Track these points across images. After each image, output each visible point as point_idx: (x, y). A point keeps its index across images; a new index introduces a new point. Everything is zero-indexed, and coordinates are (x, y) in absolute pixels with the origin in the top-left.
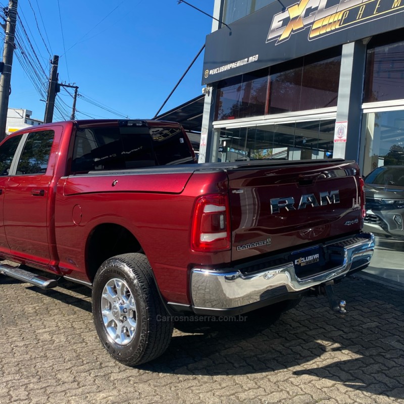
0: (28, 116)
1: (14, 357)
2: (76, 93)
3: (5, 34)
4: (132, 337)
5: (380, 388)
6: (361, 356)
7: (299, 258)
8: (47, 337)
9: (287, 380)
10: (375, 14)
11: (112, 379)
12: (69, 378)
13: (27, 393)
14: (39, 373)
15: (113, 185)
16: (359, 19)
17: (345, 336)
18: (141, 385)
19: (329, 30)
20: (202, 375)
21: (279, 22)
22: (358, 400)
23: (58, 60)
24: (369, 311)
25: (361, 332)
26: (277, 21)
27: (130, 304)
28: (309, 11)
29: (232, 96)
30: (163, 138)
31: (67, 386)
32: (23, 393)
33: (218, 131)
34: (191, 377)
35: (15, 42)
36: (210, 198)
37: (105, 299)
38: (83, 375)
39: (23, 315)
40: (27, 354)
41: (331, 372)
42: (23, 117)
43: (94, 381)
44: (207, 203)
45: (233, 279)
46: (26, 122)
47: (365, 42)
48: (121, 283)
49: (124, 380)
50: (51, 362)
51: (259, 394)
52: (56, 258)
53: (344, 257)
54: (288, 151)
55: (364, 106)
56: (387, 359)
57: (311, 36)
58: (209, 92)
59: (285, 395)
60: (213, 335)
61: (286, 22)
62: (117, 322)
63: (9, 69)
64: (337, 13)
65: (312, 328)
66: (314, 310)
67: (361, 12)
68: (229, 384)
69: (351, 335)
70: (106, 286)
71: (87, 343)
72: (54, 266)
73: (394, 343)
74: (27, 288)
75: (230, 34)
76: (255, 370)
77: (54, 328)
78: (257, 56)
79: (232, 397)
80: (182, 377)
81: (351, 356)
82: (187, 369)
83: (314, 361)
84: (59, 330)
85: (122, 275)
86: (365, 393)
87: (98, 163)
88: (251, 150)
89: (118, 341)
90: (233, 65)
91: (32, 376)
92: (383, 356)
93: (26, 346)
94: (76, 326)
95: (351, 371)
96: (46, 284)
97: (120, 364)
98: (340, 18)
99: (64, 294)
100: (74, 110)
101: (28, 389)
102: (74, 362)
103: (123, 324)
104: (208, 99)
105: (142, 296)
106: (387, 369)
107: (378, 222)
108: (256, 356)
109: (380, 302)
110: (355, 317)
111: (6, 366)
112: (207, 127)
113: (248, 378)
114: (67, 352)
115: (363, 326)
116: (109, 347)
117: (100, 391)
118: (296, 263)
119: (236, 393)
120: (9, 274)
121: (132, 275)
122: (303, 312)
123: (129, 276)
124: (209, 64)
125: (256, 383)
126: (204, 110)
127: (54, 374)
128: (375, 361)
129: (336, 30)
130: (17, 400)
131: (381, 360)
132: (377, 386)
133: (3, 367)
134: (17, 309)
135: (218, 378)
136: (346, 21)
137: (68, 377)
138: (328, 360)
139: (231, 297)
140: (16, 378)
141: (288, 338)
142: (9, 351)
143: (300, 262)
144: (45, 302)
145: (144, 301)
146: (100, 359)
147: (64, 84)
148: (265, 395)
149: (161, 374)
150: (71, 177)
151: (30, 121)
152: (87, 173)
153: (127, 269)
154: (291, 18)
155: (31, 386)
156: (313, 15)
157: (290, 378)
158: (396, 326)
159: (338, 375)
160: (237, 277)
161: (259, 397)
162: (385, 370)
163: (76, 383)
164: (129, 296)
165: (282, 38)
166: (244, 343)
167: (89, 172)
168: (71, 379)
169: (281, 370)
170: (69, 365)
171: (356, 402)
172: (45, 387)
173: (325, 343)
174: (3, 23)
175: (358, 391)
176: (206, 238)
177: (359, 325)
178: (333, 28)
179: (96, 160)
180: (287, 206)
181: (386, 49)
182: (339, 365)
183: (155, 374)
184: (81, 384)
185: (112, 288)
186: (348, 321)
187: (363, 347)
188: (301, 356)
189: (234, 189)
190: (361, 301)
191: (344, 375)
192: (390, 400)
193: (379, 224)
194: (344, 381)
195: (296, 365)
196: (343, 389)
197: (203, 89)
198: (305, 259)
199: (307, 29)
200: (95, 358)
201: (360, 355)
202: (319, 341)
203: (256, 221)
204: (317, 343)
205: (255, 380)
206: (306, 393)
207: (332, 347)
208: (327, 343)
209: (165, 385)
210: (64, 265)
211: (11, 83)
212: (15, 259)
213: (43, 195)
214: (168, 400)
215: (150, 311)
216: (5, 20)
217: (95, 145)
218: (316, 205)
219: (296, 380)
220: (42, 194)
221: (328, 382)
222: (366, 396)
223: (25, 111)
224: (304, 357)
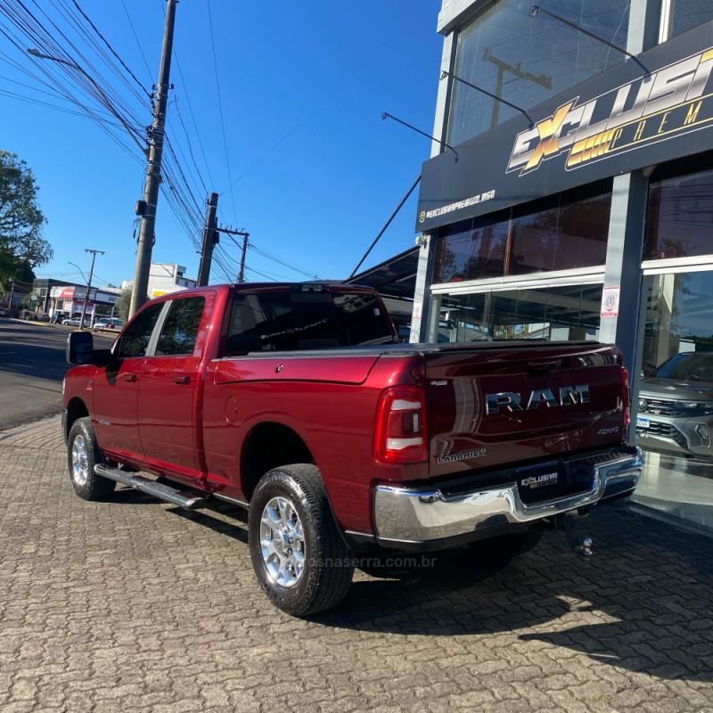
0: (180, 274)
1: (146, 597)
2: (245, 242)
3: (148, 163)
4: (298, 576)
5: (641, 663)
6: (620, 620)
7: (528, 477)
8: (190, 574)
9: (509, 645)
10: (660, 133)
11: (271, 631)
12: (216, 627)
13: (160, 643)
14: (176, 619)
15: (277, 371)
16: (637, 140)
17: (600, 592)
18: (309, 642)
19: (594, 155)
20: (392, 633)
21: (525, 143)
22: (605, 677)
23: (217, 200)
24: (642, 559)
25: (625, 588)
26: (521, 143)
27: (297, 532)
28: (567, 129)
29: (463, 247)
30: (354, 308)
31: (212, 637)
32: (154, 642)
33: (438, 299)
34: (377, 635)
35: (162, 173)
36: (401, 391)
37: (265, 525)
38: (233, 624)
39: (161, 544)
40: (163, 593)
41: (574, 639)
42: (173, 276)
43: (248, 633)
44: (397, 397)
45: (430, 501)
46: (177, 283)
47: (647, 173)
48: (286, 503)
49: (287, 634)
50: (192, 606)
51: (467, 661)
52: (204, 468)
53: (593, 479)
54: (550, 328)
55: (644, 265)
56: (656, 625)
57: (569, 164)
58: (426, 243)
59: (503, 665)
60: (413, 582)
61: (535, 143)
62: (280, 556)
63: (153, 211)
64: (605, 131)
65: (554, 578)
66: (560, 555)
67: (640, 130)
68: (429, 646)
69: (609, 592)
70: (267, 507)
71: (241, 585)
72: (201, 479)
73: (671, 606)
74: (168, 510)
75: (457, 160)
76: (466, 629)
77: (200, 564)
78: (494, 191)
79: (429, 663)
80: (364, 634)
81: (605, 620)
82: (373, 624)
83: (550, 623)
84: (206, 566)
85: (287, 492)
86: (617, 668)
87: (265, 342)
88: (495, 326)
89: (281, 582)
90: (460, 205)
91: (168, 622)
92: (651, 621)
93: (162, 584)
94: (228, 562)
95: (602, 639)
96: (189, 503)
97: (283, 613)
98: (610, 138)
99: (216, 520)
100: (243, 266)
101: (162, 638)
102: (223, 607)
103: (288, 560)
104: (424, 253)
105: (313, 521)
106: (655, 638)
107: (672, 435)
108: (469, 612)
109: (659, 548)
110: (619, 567)
111: (135, 608)
112: (423, 293)
113: (455, 640)
114: (215, 595)
115: (630, 580)
116: (269, 590)
117: (254, 646)
118: (523, 484)
119: (436, 658)
120: (144, 490)
121: (300, 492)
122: (545, 558)
123: (295, 494)
124: (426, 203)
125: (465, 648)
126: (419, 268)
127: (195, 621)
128: (639, 627)
129: (605, 155)
130: (147, 651)
131: (648, 626)
132: (636, 660)
133: (131, 609)
134: (152, 537)
135: (413, 638)
136: (619, 143)
137: (213, 626)
138: (570, 623)
139: (427, 526)
140: (147, 624)
141: (518, 591)
142: (139, 590)
143: (528, 483)
144: (190, 528)
145: (315, 528)
146: (258, 605)
147: (229, 229)
148: (476, 664)
149: (337, 629)
150: (224, 359)
151: (183, 282)
152: (246, 354)
153: (293, 484)
154: (542, 138)
155: (166, 634)
156: (572, 134)
157: (514, 643)
158: (677, 581)
159: (583, 643)
160: (436, 500)
161: (468, 666)
162: (652, 640)
163: (223, 634)
164: (295, 521)
165: (528, 166)
166: (454, 595)
167: (250, 354)
168: (217, 628)
169: (503, 633)
170: (216, 610)
171: (602, 679)
172: (184, 637)
173: (570, 600)
174: (145, 147)
175: (608, 665)
176: (394, 444)
177: (623, 578)
178: (600, 153)
179: (263, 337)
180: (510, 404)
181: (677, 182)
182: (585, 630)
183: (329, 629)
184: (230, 636)
185: (274, 510)
186: (608, 572)
187: (625, 608)
188: (533, 615)
189: (434, 380)
190: (632, 547)
191: (590, 643)
192: (651, 680)
193: (674, 438)
194: (589, 651)
195: (524, 627)
196: (586, 661)
197: (417, 238)
198: (537, 479)
199: (564, 154)
200: (251, 604)
201: (618, 618)
202: (562, 597)
203: (477, 425)
204: (559, 600)
205: (465, 644)
206: (533, 664)
207: (579, 605)
208: (572, 599)
209: (341, 644)
210: (214, 478)
211: (155, 230)
212: (151, 469)
213: (188, 384)
214: (344, 662)
215: (322, 541)
216: (148, 143)
217: (261, 317)
218: (553, 405)
219: (521, 646)
220: (187, 382)
221: (567, 652)
222: (618, 672)
223: (176, 267)
224: (538, 617)
